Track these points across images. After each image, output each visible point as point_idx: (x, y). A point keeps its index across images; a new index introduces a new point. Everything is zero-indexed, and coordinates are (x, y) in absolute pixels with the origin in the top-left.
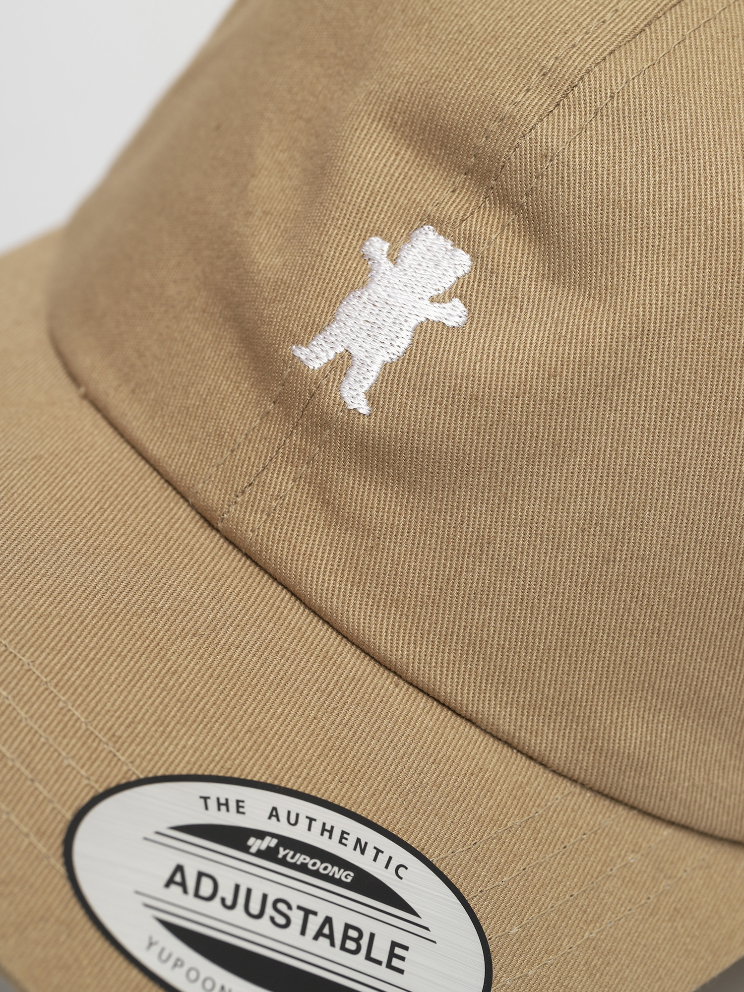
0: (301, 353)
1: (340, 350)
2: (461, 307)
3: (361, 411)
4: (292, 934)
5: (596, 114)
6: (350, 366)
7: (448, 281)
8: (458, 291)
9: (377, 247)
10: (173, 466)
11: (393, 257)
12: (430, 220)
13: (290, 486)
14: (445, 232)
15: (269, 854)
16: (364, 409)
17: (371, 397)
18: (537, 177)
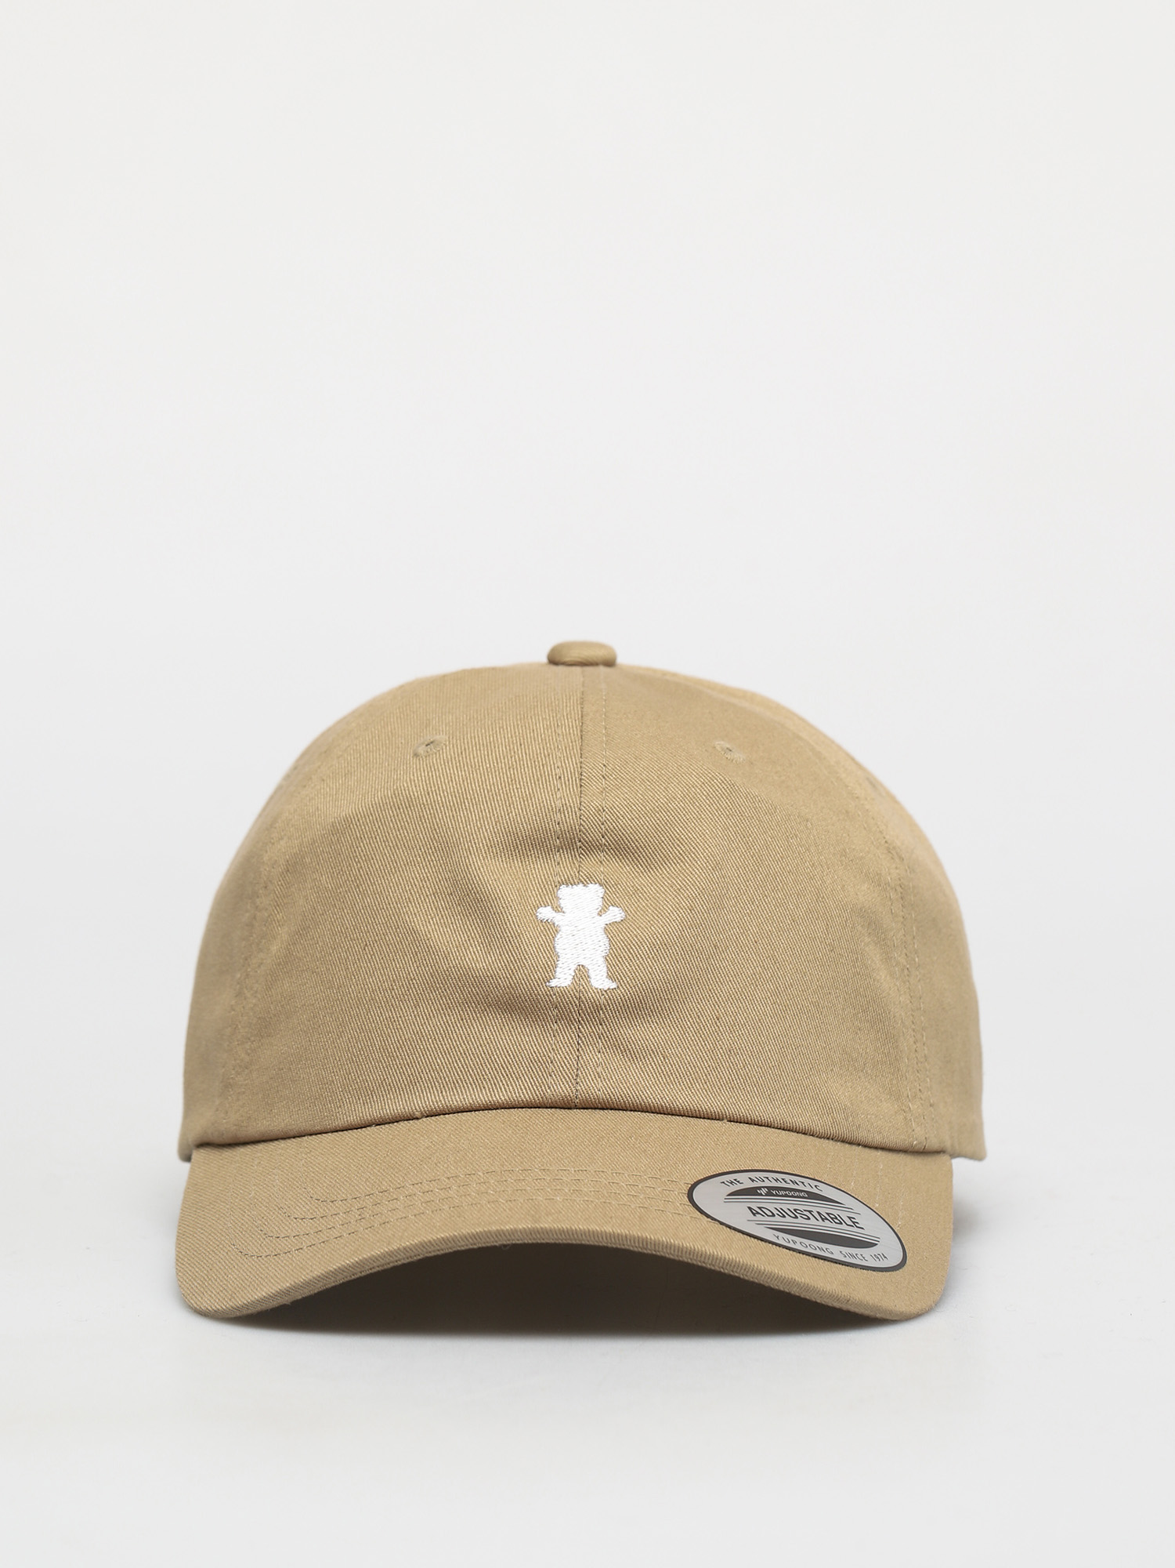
0: (553, 983)
1: (574, 967)
2: (616, 909)
3: (611, 987)
4: (813, 1221)
5: (604, 778)
6: (587, 971)
7: (599, 902)
8: (607, 903)
9: (545, 913)
10: (525, 1096)
11: (558, 909)
12: (561, 883)
13: (599, 1056)
14: (575, 883)
15: (769, 1194)
16: (614, 985)
17: (611, 977)
18: (603, 824)
